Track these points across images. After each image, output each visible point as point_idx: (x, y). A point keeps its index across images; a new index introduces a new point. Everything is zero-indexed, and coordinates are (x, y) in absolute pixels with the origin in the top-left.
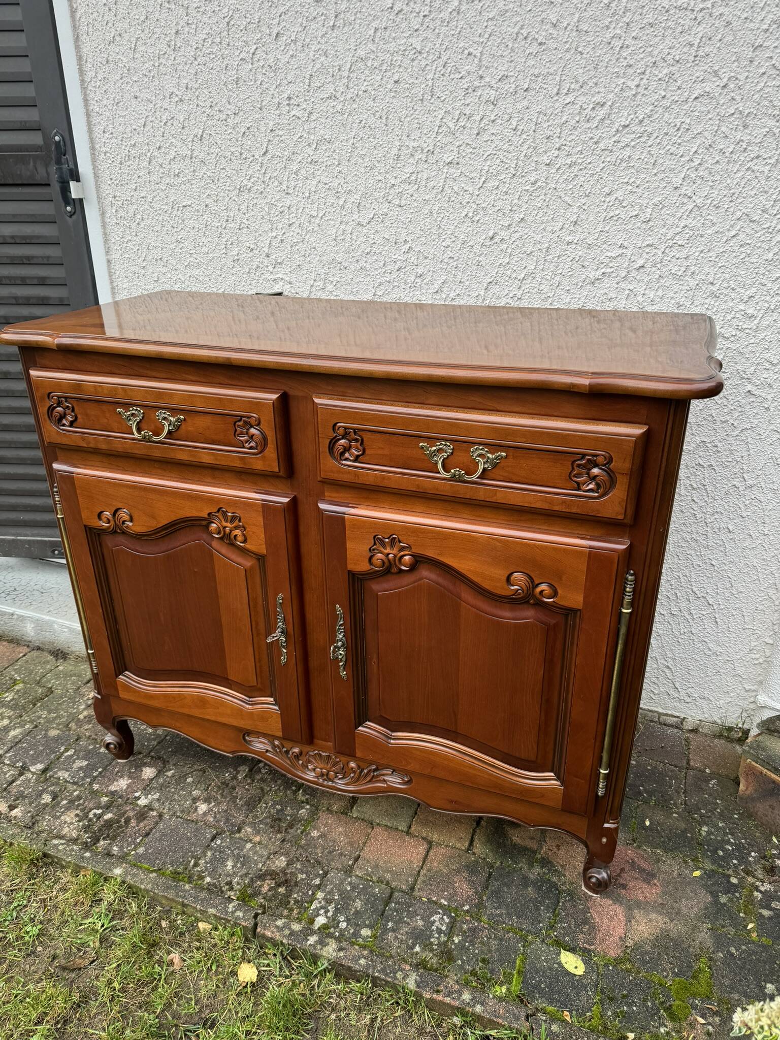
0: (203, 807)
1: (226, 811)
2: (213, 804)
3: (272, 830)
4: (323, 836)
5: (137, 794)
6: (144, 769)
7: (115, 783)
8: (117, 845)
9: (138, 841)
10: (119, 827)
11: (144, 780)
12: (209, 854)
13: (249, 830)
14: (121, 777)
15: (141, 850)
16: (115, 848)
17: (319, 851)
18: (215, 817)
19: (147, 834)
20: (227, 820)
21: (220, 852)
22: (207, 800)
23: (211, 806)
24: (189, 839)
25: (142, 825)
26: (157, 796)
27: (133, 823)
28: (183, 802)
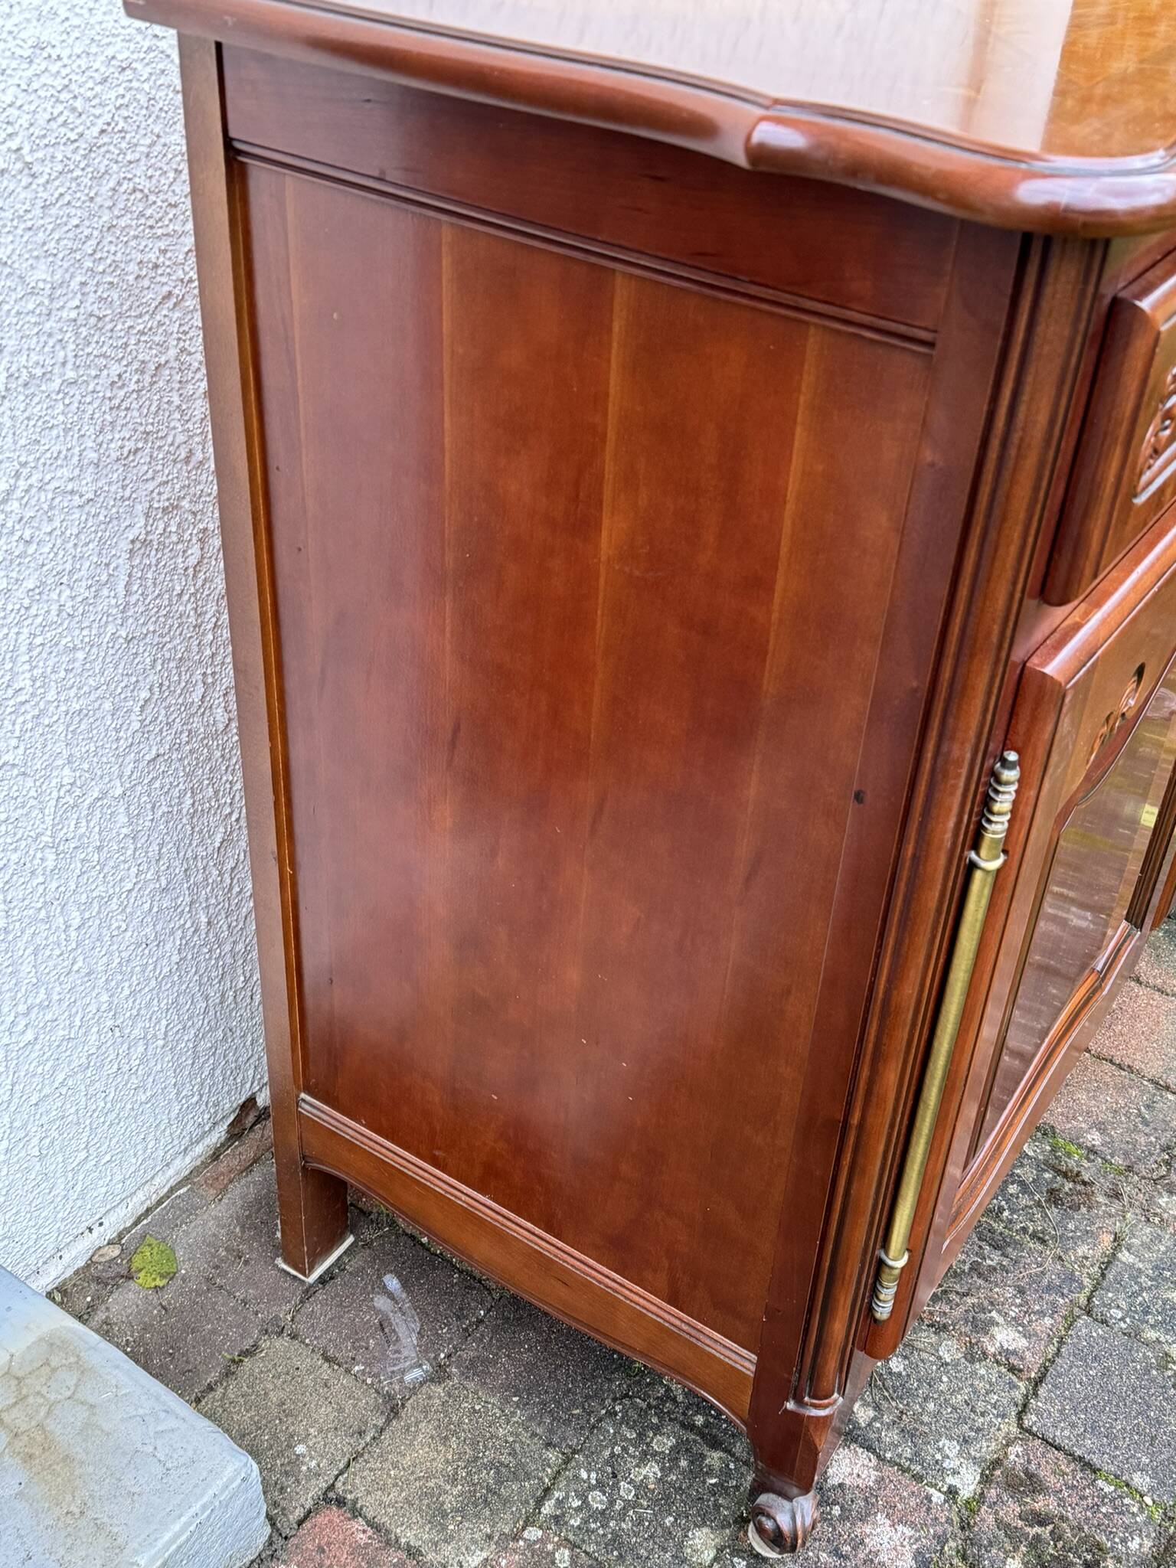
0: (1005, 1337)
1: (1021, 1291)
2: (994, 1314)
3: (1084, 1210)
4: (1101, 1127)
5: (938, 1497)
6: (834, 1481)
7: (883, 1557)
8: (1124, 1541)
9: (1109, 1489)
10: (1056, 1536)
11: (880, 1481)
12: (1151, 1335)
13: (1082, 1250)
14: (858, 1543)
15: (1140, 1480)
16: (1134, 1545)
17: (1142, 1140)
18: (1042, 1314)
19: (1087, 1466)
20: (1049, 1288)
21: (1146, 1313)
22: (983, 1327)
23: (1001, 1320)
24: (1106, 1373)
25: (1052, 1481)
26: (951, 1448)
27: (1042, 1504)
28: (981, 1385)
